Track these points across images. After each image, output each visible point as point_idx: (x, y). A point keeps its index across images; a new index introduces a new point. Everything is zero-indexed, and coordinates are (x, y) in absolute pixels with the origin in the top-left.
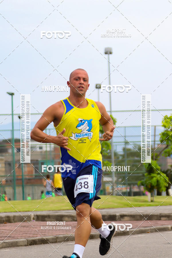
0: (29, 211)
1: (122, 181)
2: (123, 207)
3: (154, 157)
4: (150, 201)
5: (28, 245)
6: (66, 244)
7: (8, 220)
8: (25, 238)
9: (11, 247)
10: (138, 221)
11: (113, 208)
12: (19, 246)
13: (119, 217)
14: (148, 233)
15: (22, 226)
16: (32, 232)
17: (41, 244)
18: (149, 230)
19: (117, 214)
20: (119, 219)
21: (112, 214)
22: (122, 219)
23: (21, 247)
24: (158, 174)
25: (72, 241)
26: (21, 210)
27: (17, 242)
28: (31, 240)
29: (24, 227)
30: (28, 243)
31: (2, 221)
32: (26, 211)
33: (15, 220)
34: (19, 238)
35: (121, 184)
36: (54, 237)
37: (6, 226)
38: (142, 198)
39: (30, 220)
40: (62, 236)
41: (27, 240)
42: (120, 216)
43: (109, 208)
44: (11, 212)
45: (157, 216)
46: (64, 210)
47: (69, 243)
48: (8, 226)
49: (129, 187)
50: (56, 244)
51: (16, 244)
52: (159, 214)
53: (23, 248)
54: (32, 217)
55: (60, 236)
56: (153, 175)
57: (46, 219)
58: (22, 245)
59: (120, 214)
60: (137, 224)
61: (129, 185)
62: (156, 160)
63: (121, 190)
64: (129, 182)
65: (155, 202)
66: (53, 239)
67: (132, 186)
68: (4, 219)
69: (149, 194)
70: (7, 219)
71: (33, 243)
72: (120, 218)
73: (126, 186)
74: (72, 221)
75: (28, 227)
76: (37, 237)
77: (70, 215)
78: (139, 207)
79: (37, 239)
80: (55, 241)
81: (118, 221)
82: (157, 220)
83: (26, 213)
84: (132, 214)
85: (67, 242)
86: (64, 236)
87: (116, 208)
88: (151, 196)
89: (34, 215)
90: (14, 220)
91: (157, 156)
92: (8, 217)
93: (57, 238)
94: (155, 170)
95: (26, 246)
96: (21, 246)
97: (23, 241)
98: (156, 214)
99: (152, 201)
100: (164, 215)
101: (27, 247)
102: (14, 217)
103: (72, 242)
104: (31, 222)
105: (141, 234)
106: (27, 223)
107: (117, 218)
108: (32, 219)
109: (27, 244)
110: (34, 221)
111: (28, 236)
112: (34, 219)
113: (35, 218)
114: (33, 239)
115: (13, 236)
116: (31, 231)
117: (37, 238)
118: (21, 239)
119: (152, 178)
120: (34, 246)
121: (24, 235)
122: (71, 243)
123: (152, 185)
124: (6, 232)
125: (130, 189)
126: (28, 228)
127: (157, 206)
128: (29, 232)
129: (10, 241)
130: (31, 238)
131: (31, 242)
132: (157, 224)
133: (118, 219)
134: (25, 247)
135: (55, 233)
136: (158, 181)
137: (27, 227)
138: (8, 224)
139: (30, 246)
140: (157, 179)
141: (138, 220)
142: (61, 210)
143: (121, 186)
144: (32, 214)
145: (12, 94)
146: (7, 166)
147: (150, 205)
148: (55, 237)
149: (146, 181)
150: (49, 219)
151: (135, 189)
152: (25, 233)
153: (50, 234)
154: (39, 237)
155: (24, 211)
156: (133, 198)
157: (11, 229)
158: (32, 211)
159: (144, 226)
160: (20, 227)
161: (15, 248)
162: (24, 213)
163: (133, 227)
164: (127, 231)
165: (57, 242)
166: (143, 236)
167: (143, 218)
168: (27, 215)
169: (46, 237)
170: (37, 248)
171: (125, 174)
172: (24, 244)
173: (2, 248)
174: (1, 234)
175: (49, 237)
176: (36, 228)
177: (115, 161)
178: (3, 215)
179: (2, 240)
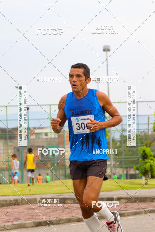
0: (35, 194)
1: (119, 164)
2: (120, 190)
3: (148, 145)
4: (144, 184)
5: (34, 227)
6: (69, 225)
7: (17, 203)
8: (32, 220)
9: (19, 228)
11: (111, 191)
12: (26, 227)
14: (142, 214)
15: (29, 209)
17: (46, 225)
18: (142, 211)
21: (110, 197)
23: (28, 229)
24: (152, 159)
25: (74, 222)
26: (29, 193)
27: (24, 224)
28: (37, 222)
29: (31, 209)
30: (34, 225)
31: (11, 204)
32: (33, 195)
33: (23, 203)
34: (26, 220)
35: (118, 167)
37: (15, 208)
38: (137, 181)
39: (36, 203)
40: (65, 218)
41: (34, 222)
42: (117, 199)
43: (108, 191)
44: (19, 195)
45: (150, 198)
46: (66, 193)
47: (72, 224)
48: (17, 209)
49: (125, 170)
51: (24, 226)
52: (152, 197)
53: (30, 229)
54: (38, 200)
55: (63, 218)
56: (146, 160)
58: (29, 226)
59: (117, 197)
60: (132, 206)
61: (126, 168)
62: (149, 147)
63: (118, 173)
64: (126, 166)
65: (149, 185)
66: (56, 221)
67: (128, 169)
68: (13, 202)
69: (144, 178)
70: (15, 202)
71: (39, 224)
73: (123, 169)
74: (74, 203)
76: (42, 219)
77: (72, 198)
78: (135, 189)
79: (42, 221)
80: (59, 222)
82: (150, 202)
84: (128, 196)
85: (69, 224)
86: (67, 217)
87: (113, 190)
88: (145, 180)
89: (40, 198)
90: (21, 203)
91: (150, 144)
92: (17, 200)
93: (61, 220)
94: (149, 156)
95: (32, 227)
96: (28, 227)
97: (30, 223)
98: (149, 197)
99: (146, 184)
101: (34, 228)
102: (22, 200)
106: (33, 205)
107: (114, 200)
108: (38, 202)
109: (33, 226)
111: (34, 218)
113: (40, 201)
114: (39, 221)
115: (20, 218)
116: (37, 214)
118: (28, 221)
119: (146, 163)
120: (39, 227)
121: (31, 217)
122: (73, 224)
123: (146, 170)
124: (14, 215)
125: (127, 172)
126: (34, 211)
127: (150, 188)
128: (36, 215)
129: (18, 223)
130: (37, 220)
131: (37, 224)
132: (151, 206)
135: (58, 216)
136: (151, 166)
137: (33, 210)
138: (17, 207)
139: (36, 228)
140: (151, 164)
141: (133, 202)
142: (64, 193)
143: (119, 169)
144: (38, 198)
146: (16, 151)
147: (144, 188)
148: (59, 219)
149: (140, 166)
151: (132, 172)
152: (32, 215)
153: (55, 216)
154: (44, 219)
155: (31, 195)
156: (129, 180)
157: (19, 211)
158: (38, 194)
159: (139, 208)
160: (28, 209)
161: (23, 229)
162: (31, 197)
163: (129, 209)
164: (123, 213)
165: (60, 224)
166: (137, 217)
167: (138, 201)
168: (34, 198)
169: (50, 219)
170: (42, 229)
171: (122, 158)
172: (31, 226)
173: (11, 229)
174: (10, 216)
175: (53, 219)
176: (41, 210)
177: (113, 147)
178: (12, 198)
179: (11, 222)
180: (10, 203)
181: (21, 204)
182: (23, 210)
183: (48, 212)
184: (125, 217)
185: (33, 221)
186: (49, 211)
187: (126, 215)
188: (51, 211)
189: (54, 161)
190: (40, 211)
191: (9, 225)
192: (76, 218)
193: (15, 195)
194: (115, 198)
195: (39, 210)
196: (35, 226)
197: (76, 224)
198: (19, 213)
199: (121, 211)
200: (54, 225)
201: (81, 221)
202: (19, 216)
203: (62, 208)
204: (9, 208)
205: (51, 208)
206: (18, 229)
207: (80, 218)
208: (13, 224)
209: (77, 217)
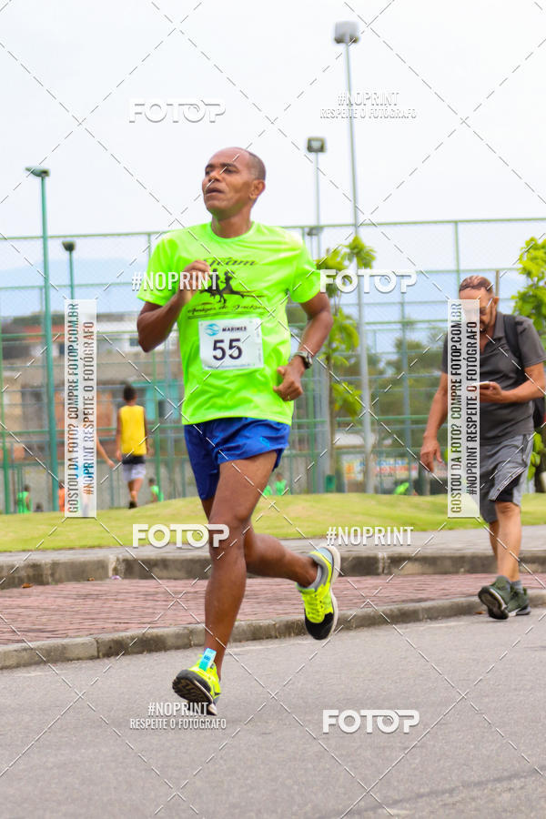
0: (100, 547)
1: (394, 445)
5: (98, 657)
7: (36, 576)
8: (91, 634)
10: (445, 577)
12: (71, 660)
13: (387, 565)
14: (480, 614)
15: (79, 596)
16: (112, 615)
17: (141, 652)
19: (382, 554)
20: (385, 572)
21: (363, 554)
22: (395, 570)
23: (76, 664)
25: (240, 641)
26: (77, 544)
27: (64, 647)
28: (109, 641)
29: (86, 597)
30: (98, 652)
31: (16, 580)
32: (92, 547)
33: (57, 576)
34: (71, 633)
35: (389, 455)
36: (181, 632)
37: (29, 596)
39: (104, 576)
41: (97, 642)
42: (389, 561)
44: (44, 550)
47: (231, 648)
48: (36, 597)
49: (415, 465)
50: (188, 652)
51: (64, 653)
53: (84, 665)
54: (111, 567)
55: (199, 626)
57: (156, 571)
58: (81, 656)
59: (390, 554)
60: (443, 587)
63: (390, 475)
66: (178, 636)
68: (23, 573)
70: (31, 572)
71: (115, 649)
72: (389, 567)
73: (406, 460)
75: (97, 597)
76: (127, 629)
79: (128, 638)
80: (186, 641)
81: (383, 576)
83: (89, 551)
84: (429, 552)
89: (118, 560)
90: (52, 575)
92: (35, 566)
93: (192, 632)
95: (92, 658)
96: (78, 659)
97: (83, 644)
100: (529, 555)
101: (98, 660)
102: (55, 565)
103: (238, 644)
104: (108, 581)
105: (456, 618)
106: (94, 585)
107: (381, 565)
108: (110, 573)
109: (96, 654)
110: (116, 579)
111: (100, 626)
112: (116, 571)
113: (119, 567)
114: (116, 636)
115: (50, 628)
116: (109, 612)
117: (129, 634)
118: (77, 636)
120: (118, 658)
121: (87, 624)
122: (237, 647)
124: (29, 616)
125: (420, 471)
126: (98, 603)
128: (104, 615)
129: (43, 645)
130: (110, 632)
131: (110, 648)
133: (384, 568)
134: (90, 664)
135: (184, 618)
137: (94, 600)
138: (36, 589)
139: (106, 661)
141: (445, 573)
143: (392, 461)
144: (112, 557)
145: (43, 174)
146: (30, 401)
148: (186, 631)
150: (165, 573)
152: (88, 617)
153: (170, 622)
154: (134, 631)
155: (84, 547)
156: (428, 499)
157: (45, 605)
158: (109, 547)
159: (466, 592)
160: (75, 597)
161: (60, 665)
162: (84, 554)
163: (431, 596)
164: (411, 609)
165: (191, 646)
166: (462, 623)
167: (462, 567)
168: (95, 559)
169: (155, 631)
170: (128, 665)
171: (403, 422)
172: (87, 655)
173: (18, 666)
174: (14, 620)
175: (166, 630)
176: (123, 600)
177: (370, 381)
178: (19, 560)
179: (18, 641)
180: (14, 578)
181: (50, 579)
182: (60, 602)
183: (148, 608)
184: (418, 624)
185: (94, 636)
186: (150, 604)
187: (421, 617)
188: (159, 603)
189: (162, 430)
190: (119, 605)
191: (10, 651)
192: (245, 628)
193: (29, 551)
194: (384, 559)
195: (116, 600)
196: (101, 654)
197: (248, 648)
198: (45, 609)
199: (403, 601)
200: (168, 652)
201: (262, 639)
202: (44, 619)
203: (196, 592)
204: (8, 595)
205: (157, 593)
206: (42, 666)
207: (261, 627)
208: (25, 650)
209: (248, 623)
